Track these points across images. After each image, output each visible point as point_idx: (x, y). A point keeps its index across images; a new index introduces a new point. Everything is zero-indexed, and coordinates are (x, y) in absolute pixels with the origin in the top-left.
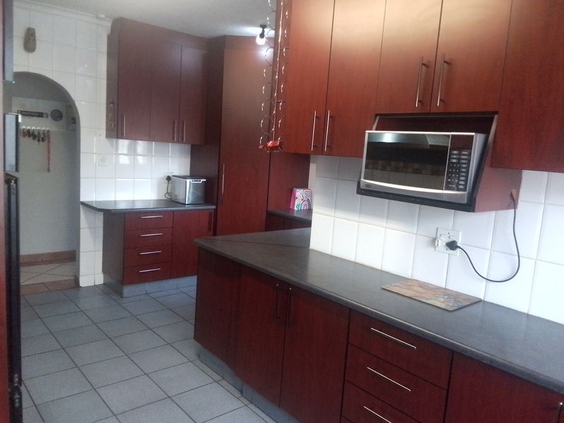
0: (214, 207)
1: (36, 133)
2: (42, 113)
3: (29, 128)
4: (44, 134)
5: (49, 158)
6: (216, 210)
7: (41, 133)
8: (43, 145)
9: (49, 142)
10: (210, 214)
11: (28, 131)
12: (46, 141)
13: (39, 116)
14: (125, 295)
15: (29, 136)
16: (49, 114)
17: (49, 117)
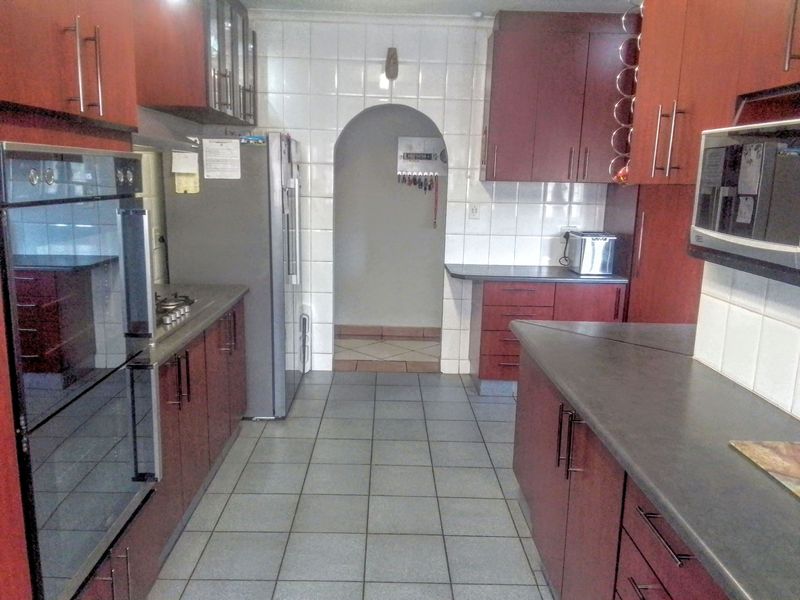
0: (626, 281)
1: (423, 180)
2: (430, 155)
3: (415, 174)
4: (431, 180)
5: (436, 210)
6: (628, 286)
7: (429, 180)
8: (430, 194)
9: (437, 190)
10: (619, 292)
11: (415, 178)
12: (434, 190)
13: (427, 158)
14: (482, 392)
15: (415, 184)
16: (439, 154)
17: (439, 159)
